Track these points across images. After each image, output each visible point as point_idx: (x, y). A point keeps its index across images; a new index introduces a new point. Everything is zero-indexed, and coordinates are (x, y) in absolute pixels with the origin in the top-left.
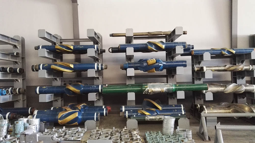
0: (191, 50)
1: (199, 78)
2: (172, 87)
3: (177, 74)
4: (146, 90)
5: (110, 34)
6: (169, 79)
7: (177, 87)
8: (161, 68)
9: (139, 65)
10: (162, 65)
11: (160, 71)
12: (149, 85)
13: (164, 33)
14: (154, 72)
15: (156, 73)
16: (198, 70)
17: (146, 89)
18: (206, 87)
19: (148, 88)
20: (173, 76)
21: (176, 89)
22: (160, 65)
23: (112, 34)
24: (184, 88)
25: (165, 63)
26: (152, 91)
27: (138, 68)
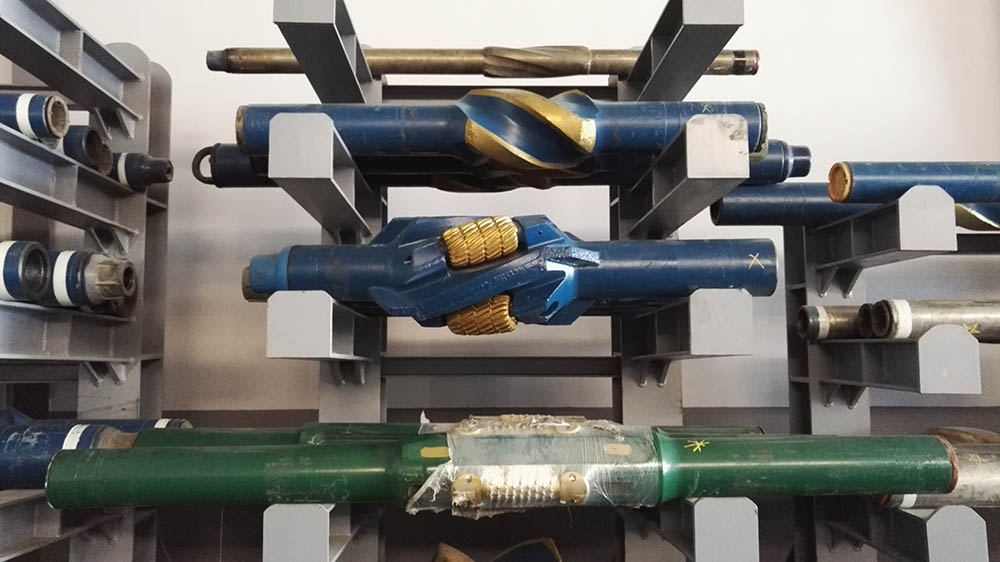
0: (789, 180)
1: (844, 387)
2: (653, 465)
3: (697, 346)
4: (428, 483)
5: (210, 54)
6: (629, 386)
7: (697, 456)
8: (559, 295)
9: (382, 267)
10: (569, 271)
11: (551, 322)
12: (461, 438)
13: (598, 58)
14: (505, 329)
15: (525, 336)
16: (835, 331)
17: (427, 476)
18: (939, 470)
19: (449, 469)
20: (658, 370)
21: (685, 478)
22: (551, 266)
23: (228, 52)
24: (754, 474)
25: (592, 257)
26: (483, 494)
27: (373, 288)
